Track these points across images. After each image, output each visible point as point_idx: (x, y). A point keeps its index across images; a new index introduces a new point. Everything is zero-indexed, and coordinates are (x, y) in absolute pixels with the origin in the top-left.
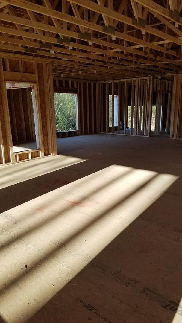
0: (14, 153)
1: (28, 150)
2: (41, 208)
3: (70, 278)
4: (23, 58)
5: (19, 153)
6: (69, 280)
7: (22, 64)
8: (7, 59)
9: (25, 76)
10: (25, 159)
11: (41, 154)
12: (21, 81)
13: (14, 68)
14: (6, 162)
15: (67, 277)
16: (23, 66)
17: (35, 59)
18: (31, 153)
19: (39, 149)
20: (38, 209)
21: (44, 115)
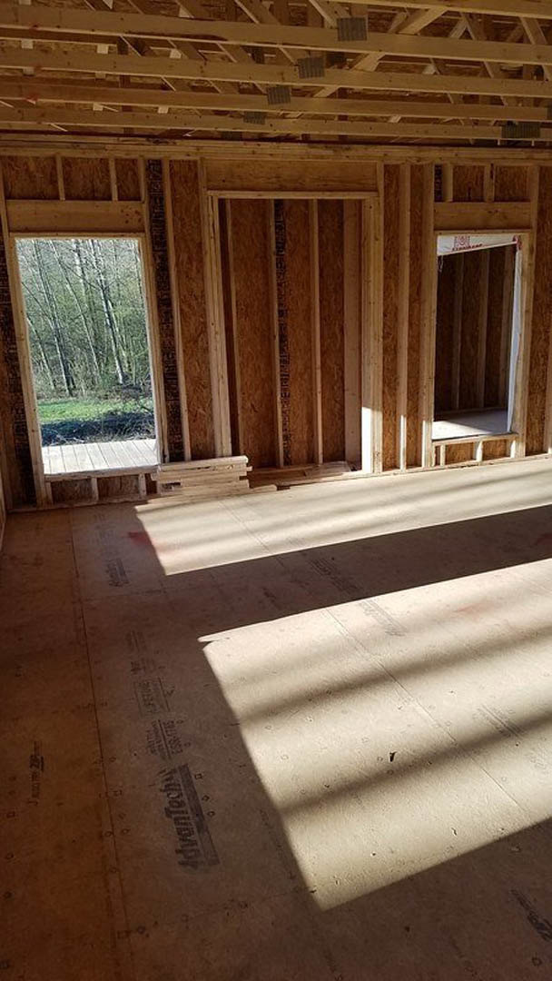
0: (433, 441)
1: (477, 436)
2: (471, 610)
3: (511, 827)
4: (498, 156)
5: (447, 442)
6: (506, 833)
7: (492, 177)
8: (449, 165)
9: (497, 211)
10: (465, 460)
11: (516, 448)
12: (485, 227)
13: (469, 192)
14: (409, 465)
15: (502, 822)
16: (496, 181)
17: (536, 156)
18: (484, 443)
19: (512, 432)
20: (462, 610)
21: (542, 328)
